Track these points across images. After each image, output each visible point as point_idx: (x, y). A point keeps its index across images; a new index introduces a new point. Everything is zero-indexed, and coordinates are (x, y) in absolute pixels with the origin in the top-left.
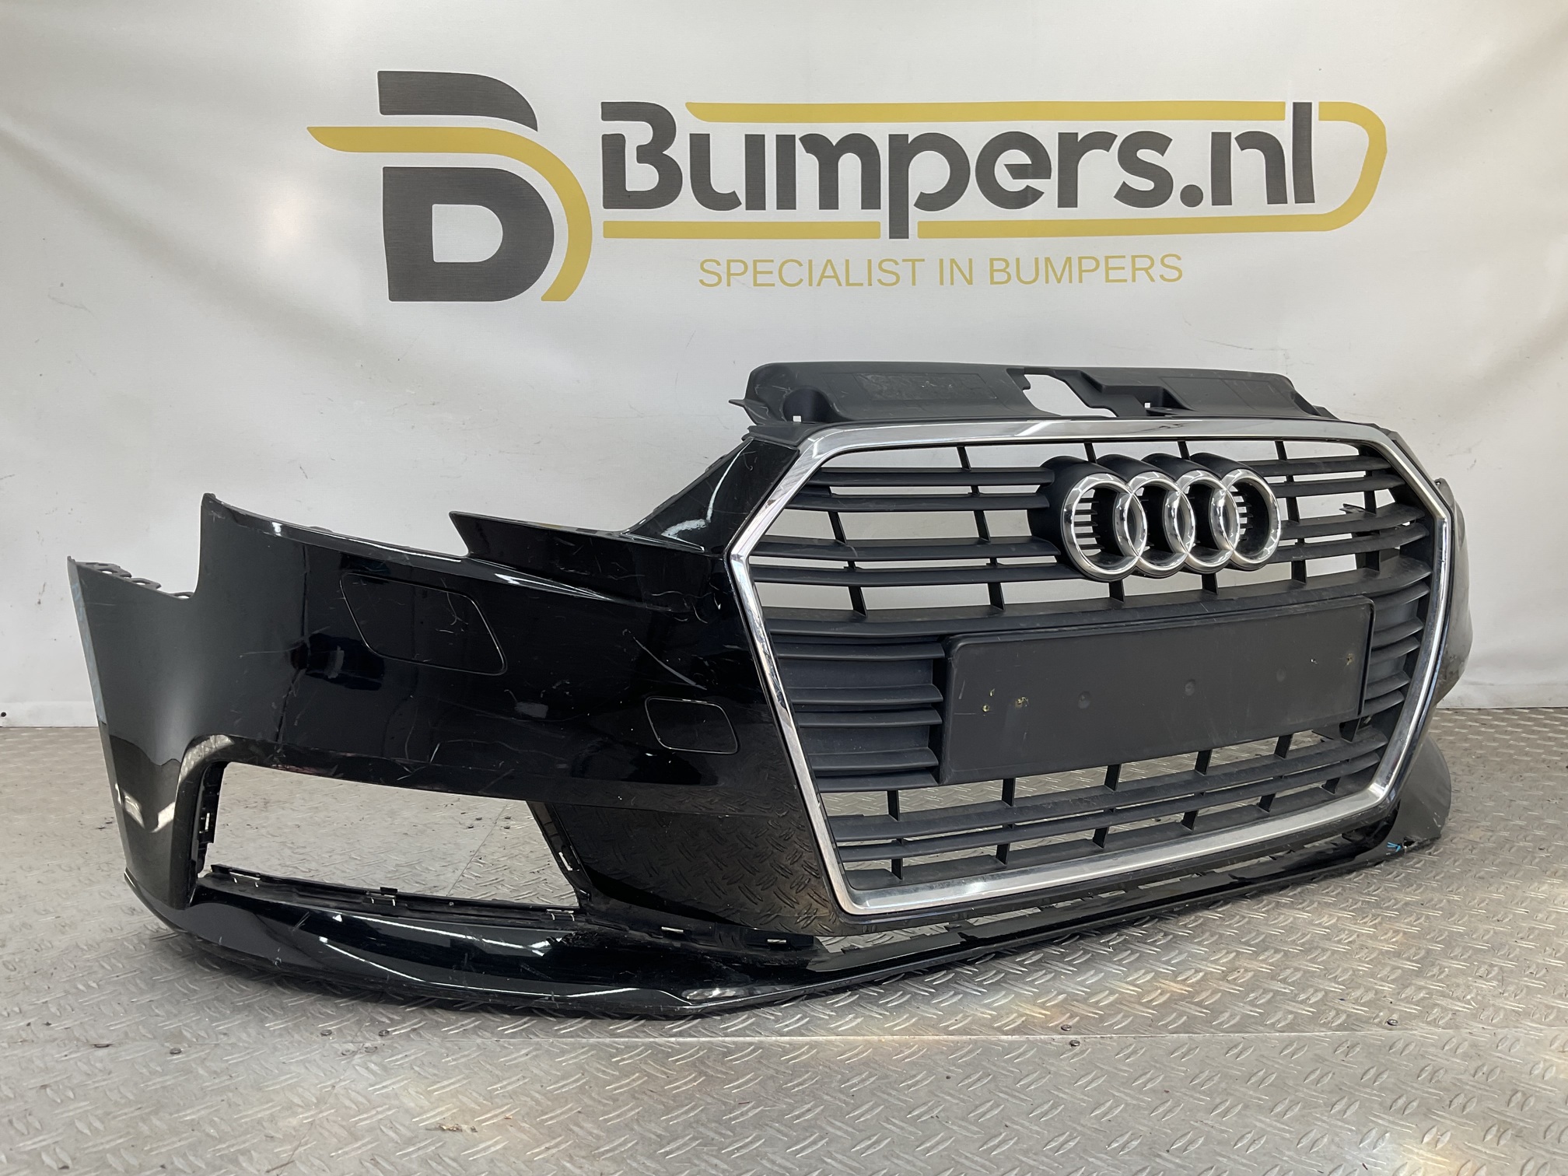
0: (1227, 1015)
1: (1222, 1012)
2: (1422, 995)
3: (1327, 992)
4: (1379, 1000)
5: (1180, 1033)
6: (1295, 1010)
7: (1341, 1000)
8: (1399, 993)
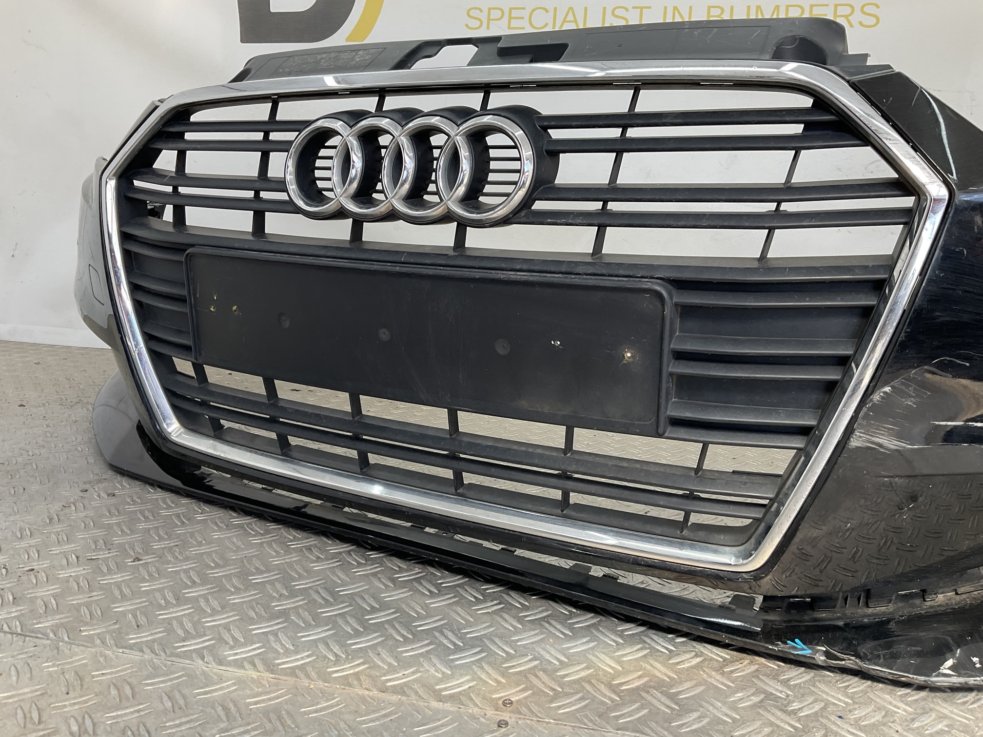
0: (695, 715)
1: (692, 711)
2: (940, 726)
3: (828, 704)
4: (884, 724)
5: (627, 731)
6: (778, 722)
7: (840, 717)
8: (913, 720)
